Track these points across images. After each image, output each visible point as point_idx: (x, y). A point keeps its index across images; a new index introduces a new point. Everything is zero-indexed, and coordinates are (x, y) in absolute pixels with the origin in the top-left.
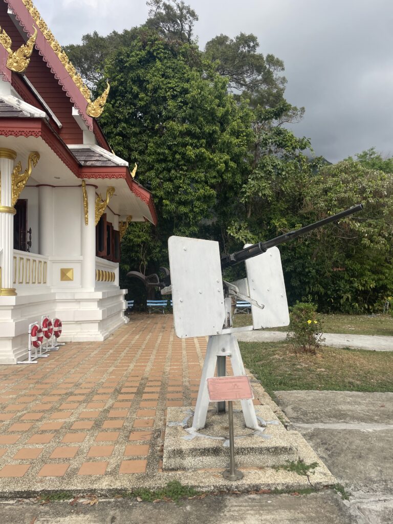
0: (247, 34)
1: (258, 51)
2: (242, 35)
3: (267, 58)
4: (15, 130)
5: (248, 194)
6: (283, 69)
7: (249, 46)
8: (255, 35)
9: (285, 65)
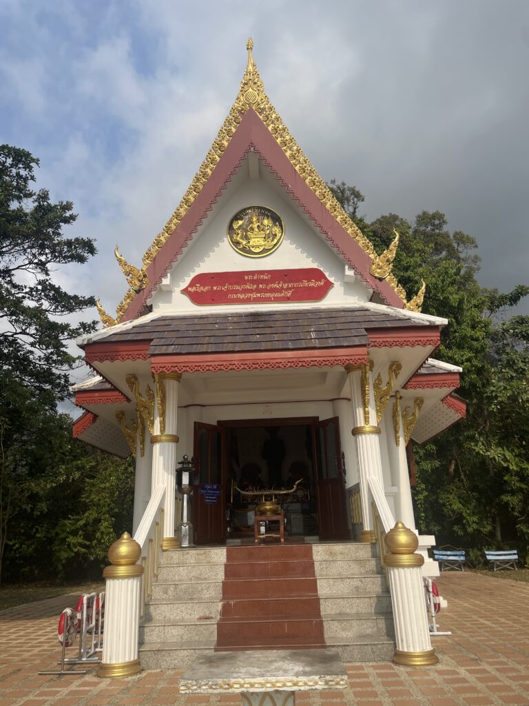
0: (431, 211)
1: (445, 228)
2: (424, 213)
3: (454, 236)
4: (411, 340)
5: (500, 399)
6: (476, 246)
7: (433, 225)
8: (441, 212)
9: (478, 242)
